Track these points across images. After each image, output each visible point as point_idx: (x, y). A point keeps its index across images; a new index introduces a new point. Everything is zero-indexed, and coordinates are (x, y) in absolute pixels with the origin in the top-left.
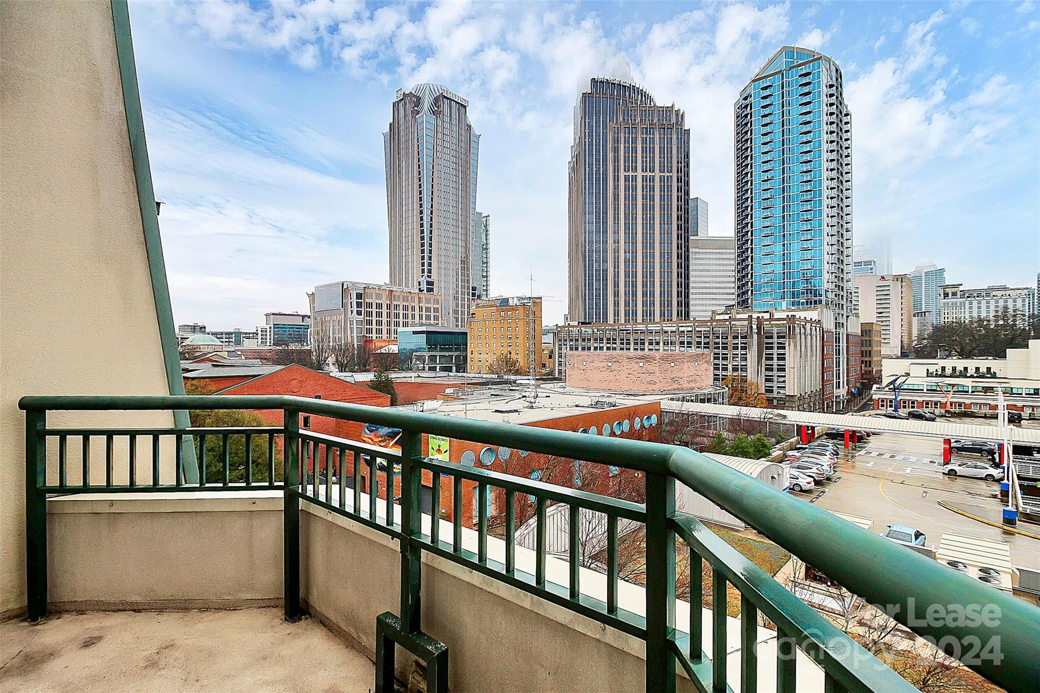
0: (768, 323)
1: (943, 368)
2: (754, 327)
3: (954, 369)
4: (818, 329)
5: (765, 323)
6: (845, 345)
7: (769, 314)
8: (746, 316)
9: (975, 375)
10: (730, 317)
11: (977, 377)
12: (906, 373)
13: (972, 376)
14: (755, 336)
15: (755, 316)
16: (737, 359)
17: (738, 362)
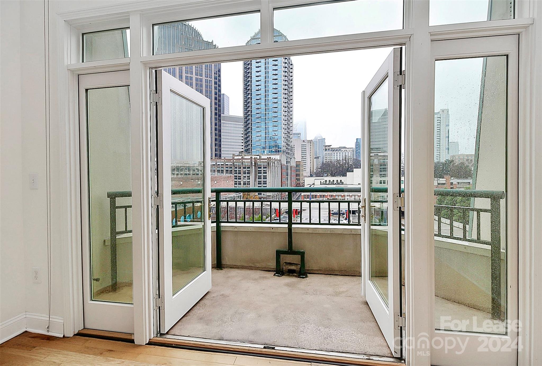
0: (259, 161)
1: (326, 181)
2: (253, 162)
3: (330, 181)
4: (280, 164)
5: (258, 161)
6: (290, 171)
7: (259, 156)
8: (249, 157)
9: (337, 183)
10: (242, 157)
11: (337, 184)
12: (313, 183)
13: (335, 184)
14: (253, 167)
15: (253, 157)
16: (245, 179)
17: (246, 180)
